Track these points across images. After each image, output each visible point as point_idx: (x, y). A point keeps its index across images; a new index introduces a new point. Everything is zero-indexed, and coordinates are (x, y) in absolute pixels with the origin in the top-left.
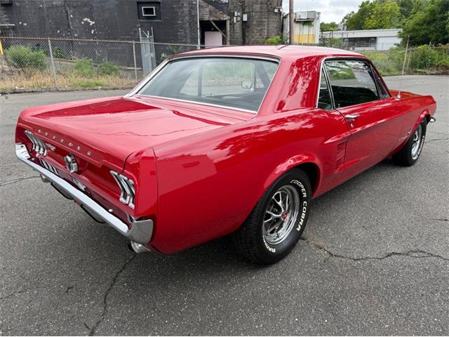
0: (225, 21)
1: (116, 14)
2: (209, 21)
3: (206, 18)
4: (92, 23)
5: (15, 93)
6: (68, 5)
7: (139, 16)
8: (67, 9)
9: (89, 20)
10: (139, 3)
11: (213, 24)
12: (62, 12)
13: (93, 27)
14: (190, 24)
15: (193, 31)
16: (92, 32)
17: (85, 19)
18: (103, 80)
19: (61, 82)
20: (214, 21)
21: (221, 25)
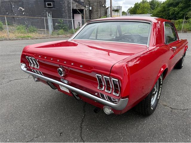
0: (83, 9)
1: (34, 6)
2: (76, 9)
3: (75, 8)
4: (23, 9)
6: (12, 1)
7: (45, 7)
8: (11, 3)
9: (22, 8)
10: (45, 1)
11: (78, 11)
12: (9, 4)
13: (23, 11)
14: (68, 11)
16: (23, 14)
17: (20, 8)
18: (31, 35)
19: (11, 36)
20: (78, 9)
21: (82, 11)
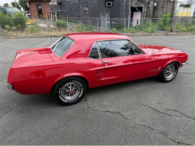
0: (142, 7)
1: (96, 6)
2: (135, 7)
3: (134, 6)
4: (87, 9)
5: (54, 37)
6: (80, 3)
7: (105, 6)
8: (79, 4)
9: (86, 9)
10: (105, 1)
12: (77, 6)
13: (87, 11)
14: (126, 9)
15: (127, 12)
16: (87, 13)
17: (85, 8)
20: (137, 7)
21: (140, 9)
